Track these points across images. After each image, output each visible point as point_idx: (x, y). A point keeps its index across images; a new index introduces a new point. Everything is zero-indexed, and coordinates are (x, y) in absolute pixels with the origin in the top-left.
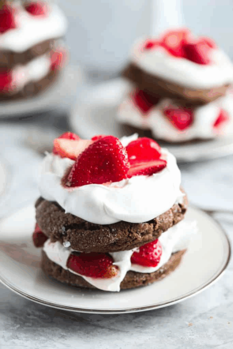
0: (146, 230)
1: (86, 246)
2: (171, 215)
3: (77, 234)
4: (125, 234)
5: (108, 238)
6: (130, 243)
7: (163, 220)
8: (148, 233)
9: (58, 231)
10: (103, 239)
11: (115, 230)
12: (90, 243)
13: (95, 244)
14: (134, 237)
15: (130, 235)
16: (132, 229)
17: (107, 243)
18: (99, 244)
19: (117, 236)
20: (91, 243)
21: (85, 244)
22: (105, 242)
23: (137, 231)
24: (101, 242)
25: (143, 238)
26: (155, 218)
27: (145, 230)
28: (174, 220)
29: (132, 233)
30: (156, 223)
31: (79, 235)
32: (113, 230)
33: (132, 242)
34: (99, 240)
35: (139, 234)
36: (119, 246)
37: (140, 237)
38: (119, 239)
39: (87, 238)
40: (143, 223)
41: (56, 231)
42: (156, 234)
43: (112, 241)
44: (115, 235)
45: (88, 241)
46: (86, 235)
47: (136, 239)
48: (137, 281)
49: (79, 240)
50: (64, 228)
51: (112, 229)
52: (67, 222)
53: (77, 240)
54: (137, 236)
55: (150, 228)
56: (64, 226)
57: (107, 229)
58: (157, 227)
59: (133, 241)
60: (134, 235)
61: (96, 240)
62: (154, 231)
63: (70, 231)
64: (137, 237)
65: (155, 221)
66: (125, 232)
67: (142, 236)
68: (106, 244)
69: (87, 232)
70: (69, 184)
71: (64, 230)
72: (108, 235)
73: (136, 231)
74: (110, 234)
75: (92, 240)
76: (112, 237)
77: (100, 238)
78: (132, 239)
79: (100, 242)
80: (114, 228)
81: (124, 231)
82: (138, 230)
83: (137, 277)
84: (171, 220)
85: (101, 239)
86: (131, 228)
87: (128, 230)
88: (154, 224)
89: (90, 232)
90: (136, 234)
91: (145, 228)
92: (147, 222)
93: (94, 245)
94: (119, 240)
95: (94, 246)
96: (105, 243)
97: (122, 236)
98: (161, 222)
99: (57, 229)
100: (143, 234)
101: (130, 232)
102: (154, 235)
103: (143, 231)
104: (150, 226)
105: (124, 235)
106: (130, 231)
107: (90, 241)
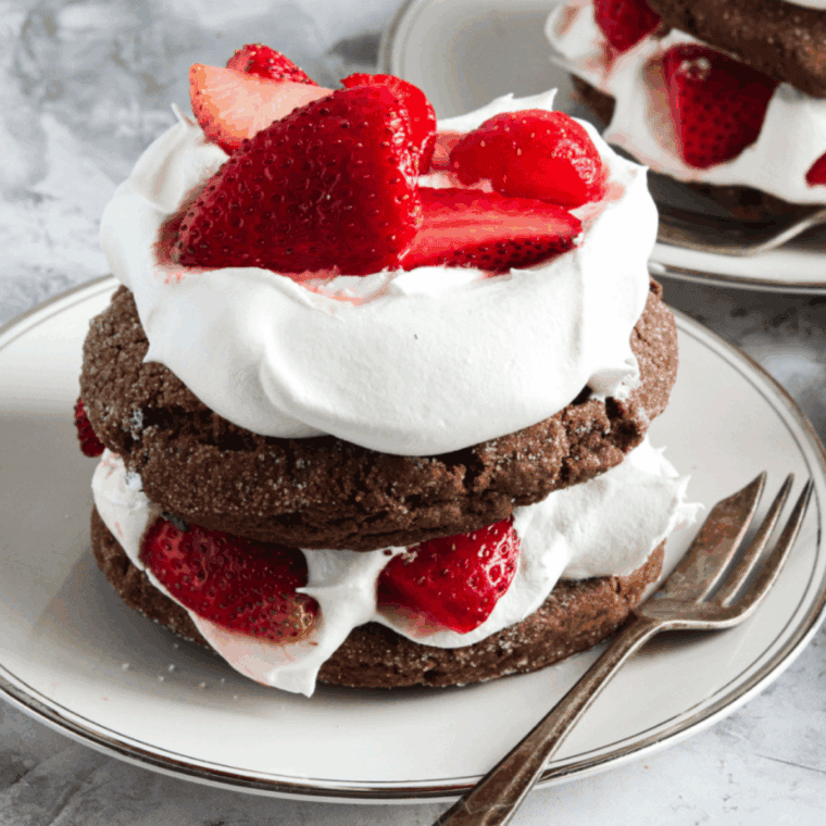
0: (432, 489)
1: (191, 506)
2: (561, 441)
3: (171, 450)
4: (337, 489)
5: (269, 490)
6: (360, 526)
7: (514, 458)
8: (437, 498)
9: (120, 424)
10: (251, 493)
11: (306, 463)
12: (202, 498)
13: (219, 505)
14: (372, 508)
15: (358, 499)
16: (371, 476)
17: (263, 511)
18: (236, 508)
19: (304, 489)
20: (207, 499)
21: (186, 496)
22: (255, 505)
23: (390, 486)
24: (241, 500)
25: (414, 515)
26: (480, 447)
27: (424, 489)
28: (570, 463)
29: (368, 491)
30: (481, 467)
31: (178, 455)
32: (299, 463)
33: (365, 525)
34: (236, 492)
35: (397, 499)
36: (314, 531)
37: (406, 511)
38: (311, 502)
39: (197, 477)
40: (422, 457)
41: (112, 419)
42: (480, 507)
43: (282, 505)
44: (300, 486)
45: (196, 486)
46: (199, 462)
47: (383, 515)
48: (395, 669)
49: (169, 476)
50: (138, 416)
51: (295, 460)
52: (156, 394)
53: (166, 474)
54: (388, 505)
55: (450, 483)
56: (143, 406)
57: (278, 456)
58: (483, 480)
59: (370, 521)
60: (376, 499)
61: (225, 489)
62: (471, 495)
63: (152, 435)
64: (387, 509)
65: (476, 456)
66: (340, 482)
67: (412, 509)
68: (260, 514)
69: (206, 452)
70: (176, 252)
71: (140, 425)
72: (275, 481)
73: (386, 485)
74: (280, 480)
75: (213, 485)
76: (286, 491)
77: (240, 485)
78: (365, 513)
79: (238, 504)
80: (304, 457)
81: (336, 476)
82: (395, 484)
83: (395, 653)
84: (554, 462)
85: (244, 489)
86: (367, 470)
87: (357, 476)
88: (473, 468)
89: (217, 453)
90: (382, 498)
91: (427, 481)
92: (440, 457)
93: (217, 507)
94: (310, 508)
95: (216, 511)
96: (257, 509)
97: (323, 495)
98: (504, 465)
99: (116, 414)
100: (414, 502)
101: (360, 486)
102: (468, 510)
103: (417, 491)
104: (449, 474)
105: (332, 491)
106: (361, 479)
107: (205, 489)
